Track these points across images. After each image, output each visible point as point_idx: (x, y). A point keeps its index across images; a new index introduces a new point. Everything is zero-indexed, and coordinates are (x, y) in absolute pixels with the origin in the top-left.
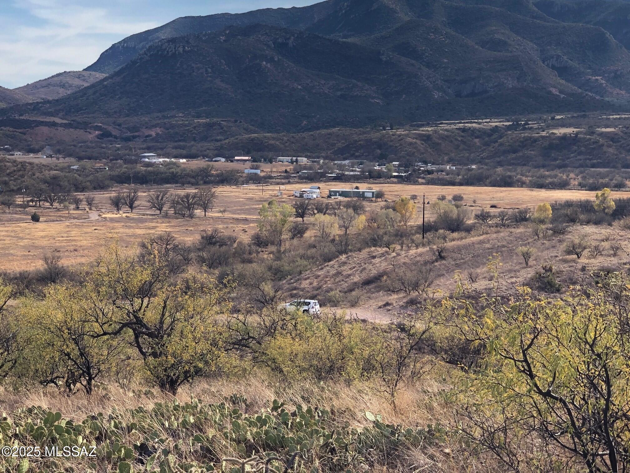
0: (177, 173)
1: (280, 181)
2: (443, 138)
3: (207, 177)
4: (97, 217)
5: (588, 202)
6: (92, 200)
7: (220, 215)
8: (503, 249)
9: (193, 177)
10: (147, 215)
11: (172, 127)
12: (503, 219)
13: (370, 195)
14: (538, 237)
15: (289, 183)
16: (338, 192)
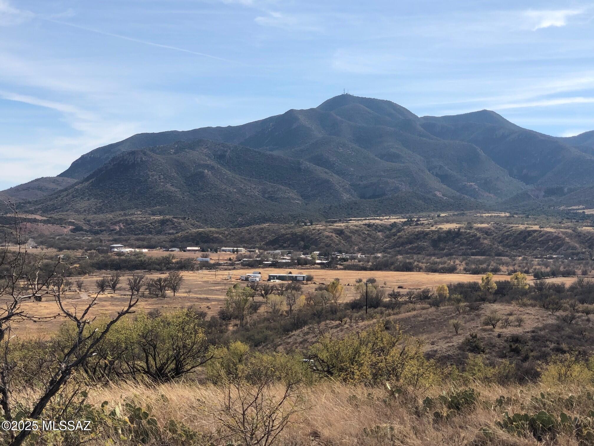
0: (145, 261)
1: (227, 267)
2: (353, 232)
3: (168, 264)
4: (88, 298)
5: (476, 284)
6: (82, 283)
7: (185, 295)
8: (434, 321)
9: (158, 264)
10: (128, 295)
11: (133, 222)
12: (410, 298)
13: (302, 279)
14: (459, 312)
15: (234, 269)
16: (276, 276)
